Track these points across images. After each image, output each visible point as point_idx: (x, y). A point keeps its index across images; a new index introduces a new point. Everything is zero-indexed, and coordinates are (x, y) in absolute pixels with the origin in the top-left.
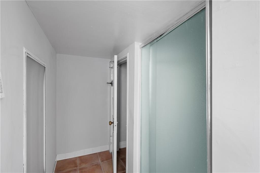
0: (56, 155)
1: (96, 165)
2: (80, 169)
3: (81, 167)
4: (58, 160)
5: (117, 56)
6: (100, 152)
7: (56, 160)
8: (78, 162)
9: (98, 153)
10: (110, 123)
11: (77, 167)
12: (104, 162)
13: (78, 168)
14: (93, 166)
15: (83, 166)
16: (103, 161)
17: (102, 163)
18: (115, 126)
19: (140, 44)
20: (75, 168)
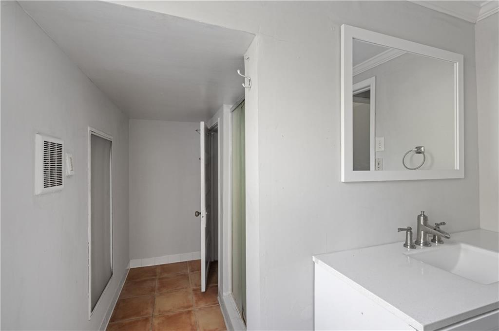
0: (129, 260)
1: (182, 275)
2: (160, 279)
3: (161, 277)
4: (131, 268)
5: (203, 122)
6: (192, 260)
7: (128, 268)
8: (158, 271)
9: (188, 261)
10: (197, 214)
11: (155, 276)
12: (195, 272)
13: (158, 277)
14: (178, 276)
15: (165, 275)
16: (192, 271)
17: (191, 273)
18: (203, 217)
19: (231, 106)
20: (154, 277)
